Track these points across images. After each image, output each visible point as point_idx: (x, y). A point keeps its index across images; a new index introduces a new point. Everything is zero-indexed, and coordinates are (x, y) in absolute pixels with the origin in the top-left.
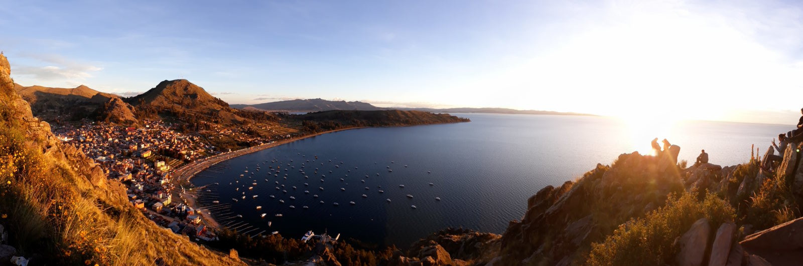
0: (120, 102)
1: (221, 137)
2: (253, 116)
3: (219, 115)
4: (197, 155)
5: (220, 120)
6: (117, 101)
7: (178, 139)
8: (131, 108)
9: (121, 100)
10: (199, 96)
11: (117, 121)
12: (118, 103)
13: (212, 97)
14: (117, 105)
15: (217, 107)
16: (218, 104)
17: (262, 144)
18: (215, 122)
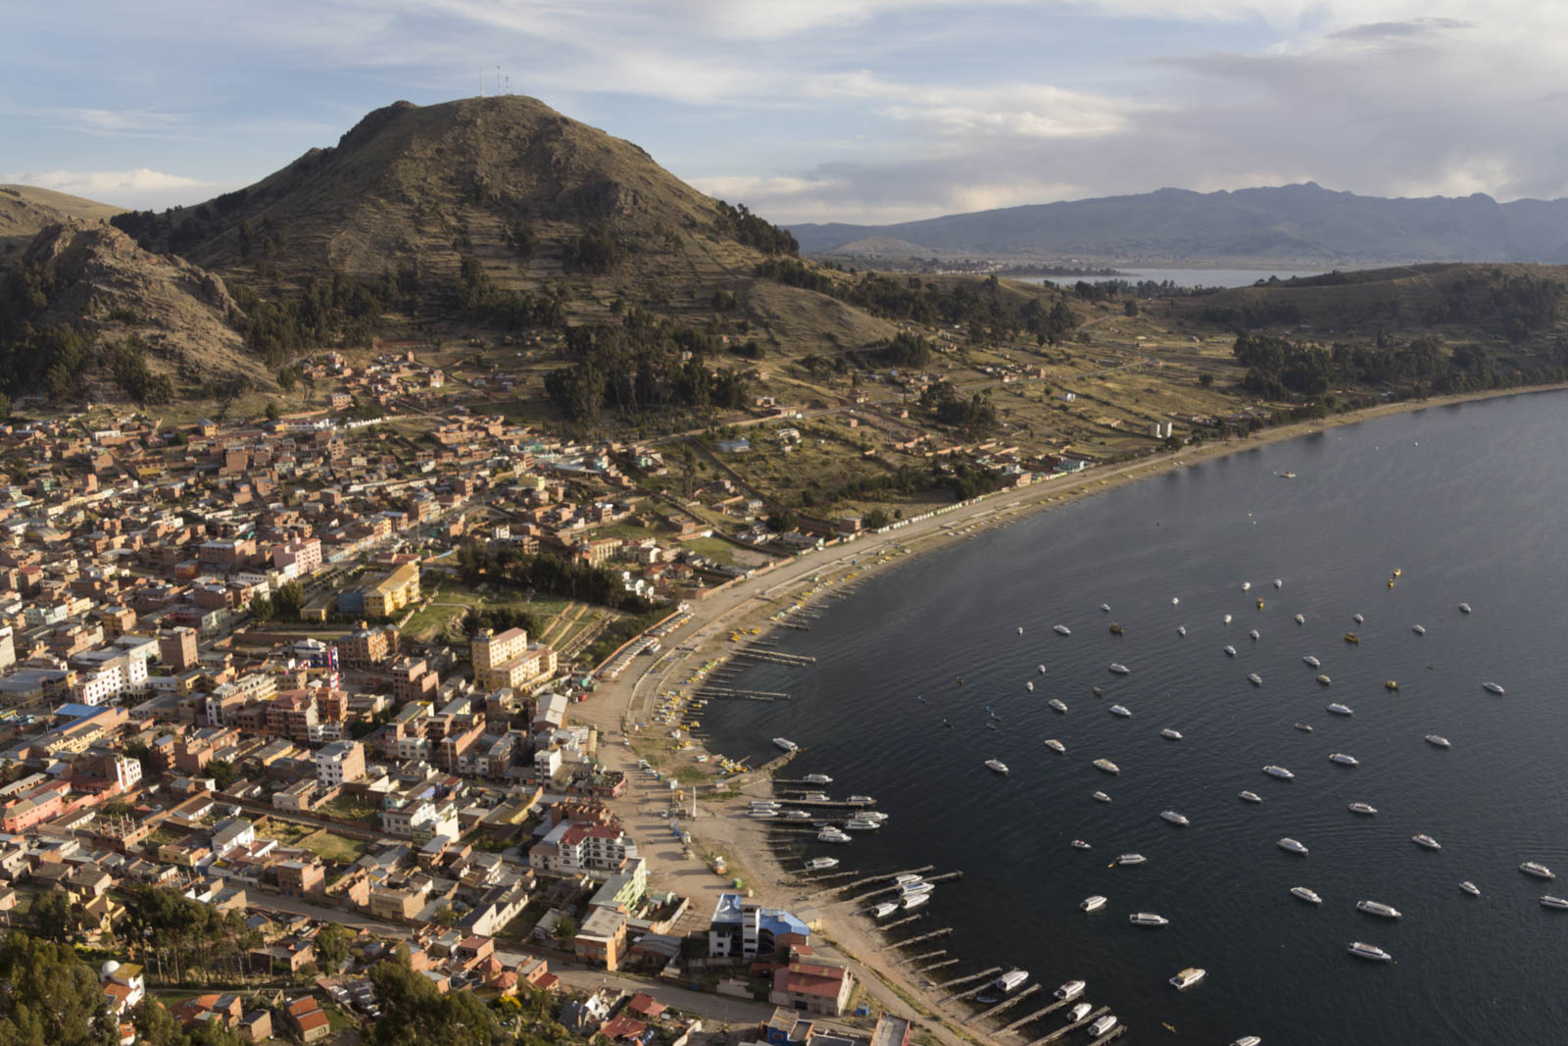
0: (122, 253)
1: (792, 440)
2: (942, 305)
3: (754, 303)
4: (681, 559)
5: (762, 335)
6: (100, 250)
7: (551, 472)
8: (204, 292)
9: (125, 241)
10: (624, 199)
11: (136, 388)
12: (109, 261)
13: (702, 203)
14: (105, 273)
15: (738, 256)
16: (743, 241)
17: (1026, 479)
18: (734, 351)
